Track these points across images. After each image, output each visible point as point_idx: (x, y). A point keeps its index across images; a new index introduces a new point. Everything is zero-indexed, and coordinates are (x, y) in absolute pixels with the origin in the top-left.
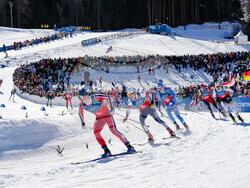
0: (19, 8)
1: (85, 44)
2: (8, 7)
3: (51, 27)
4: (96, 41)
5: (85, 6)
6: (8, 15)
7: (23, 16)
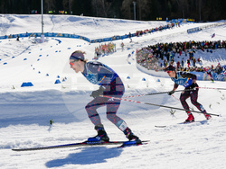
0: (140, 6)
1: (190, 32)
2: (132, 6)
3: (164, 20)
4: (198, 30)
5: (189, 3)
6: (132, 11)
7: (143, 12)
